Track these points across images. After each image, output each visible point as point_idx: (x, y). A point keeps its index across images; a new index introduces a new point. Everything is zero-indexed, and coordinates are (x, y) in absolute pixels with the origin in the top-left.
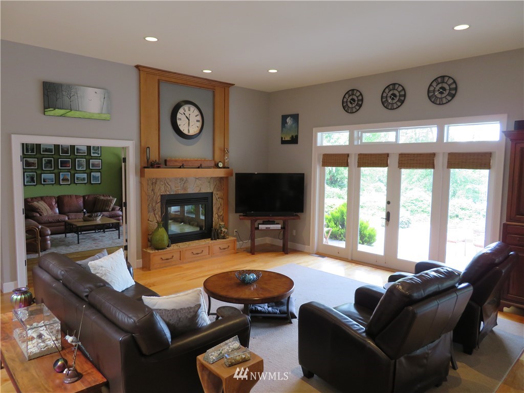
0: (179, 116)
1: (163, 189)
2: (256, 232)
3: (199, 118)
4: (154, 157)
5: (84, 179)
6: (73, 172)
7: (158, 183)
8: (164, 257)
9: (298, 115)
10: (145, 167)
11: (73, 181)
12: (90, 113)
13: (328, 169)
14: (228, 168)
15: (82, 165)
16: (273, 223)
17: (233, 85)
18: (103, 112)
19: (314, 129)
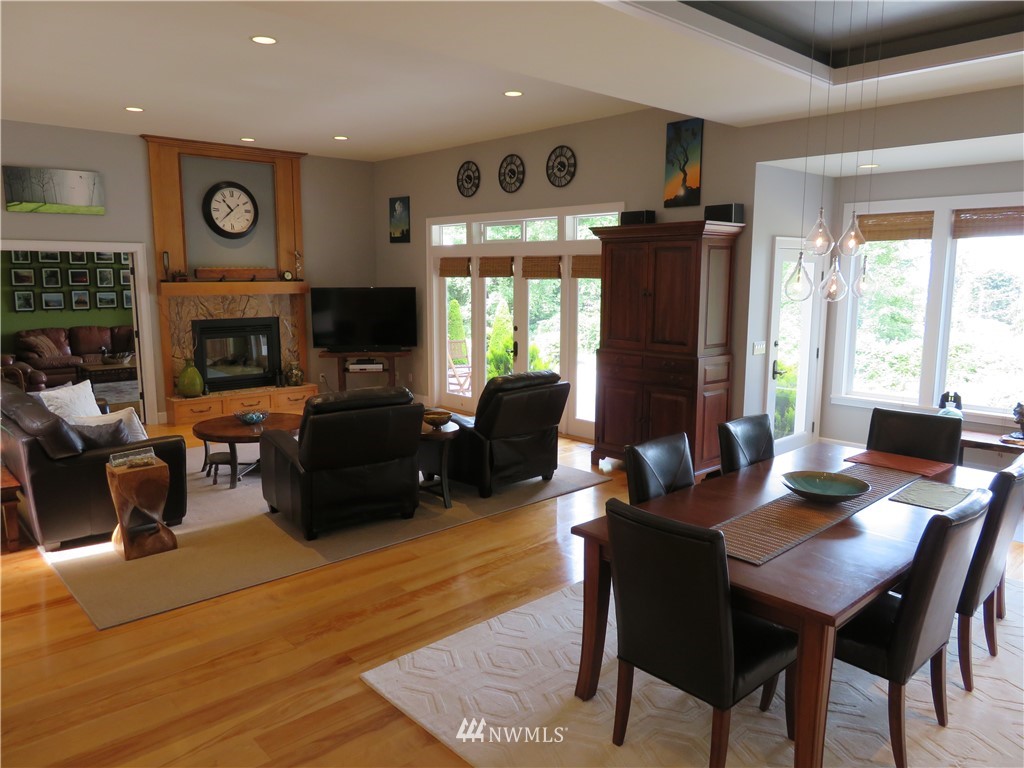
0: (214, 205)
1: (193, 313)
2: (347, 375)
3: (249, 206)
4: (176, 264)
5: (112, 301)
6: (93, 290)
7: (186, 303)
8: (196, 408)
9: (409, 197)
10: (162, 281)
11: (94, 304)
12: (74, 206)
13: (449, 280)
14: (302, 280)
15: (107, 279)
16: (370, 362)
17: (305, 154)
18: (94, 204)
19: (427, 220)
